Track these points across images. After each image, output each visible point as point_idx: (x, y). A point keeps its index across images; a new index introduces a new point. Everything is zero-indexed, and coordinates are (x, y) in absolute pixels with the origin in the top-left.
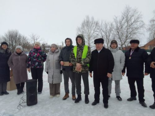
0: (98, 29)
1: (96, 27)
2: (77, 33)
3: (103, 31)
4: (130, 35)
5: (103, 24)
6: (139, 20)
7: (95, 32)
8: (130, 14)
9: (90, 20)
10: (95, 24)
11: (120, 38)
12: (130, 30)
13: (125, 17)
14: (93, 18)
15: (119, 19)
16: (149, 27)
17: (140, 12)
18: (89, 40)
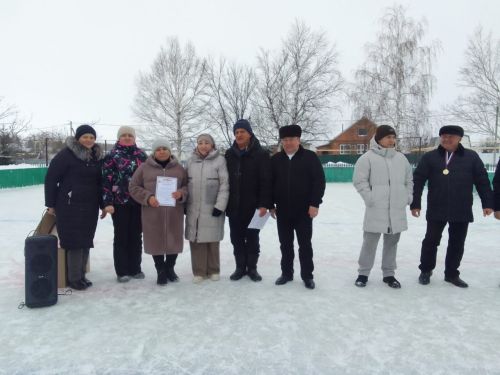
0: (206, 85)
1: (200, 80)
2: (140, 92)
3: (225, 95)
4: (301, 112)
5: (225, 69)
6: (328, 69)
7: (200, 96)
9: (183, 54)
10: (200, 65)
11: (275, 119)
12: (304, 96)
13: (290, 53)
14: (191, 50)
15: (273, 59)
16: (353, 90)
17: (335, 45)
18: (178, 121)
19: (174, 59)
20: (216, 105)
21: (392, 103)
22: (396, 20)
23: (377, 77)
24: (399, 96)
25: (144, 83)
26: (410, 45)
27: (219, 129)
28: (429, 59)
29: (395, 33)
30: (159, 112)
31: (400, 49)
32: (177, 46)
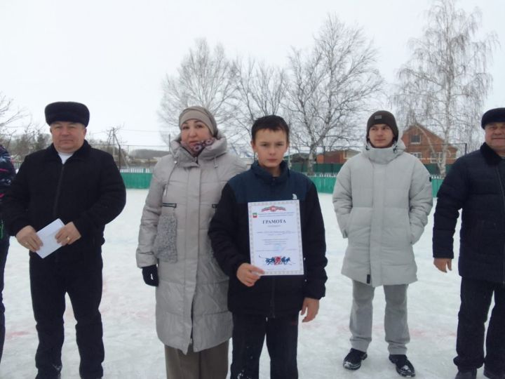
0: (238, 88)
1: (229, 83)
2: (165, 97)
3: (253, 97)
4: (337, 114)
5: (254, 73)
6: (366, 67)
7: (229, 100)
8: (340, 44)
9: (212, 56)
10: (229, 69)
11: (307, 124)
12: (340, 98)
13: (324, 53)
14: (220, 51)
15: (306, 59)
16: (396, 91)
17: (372, 42)
19: (203, 62)
21: (442, 105)
22: (445, 13)
23: (423, 76)
24: (449, 97)
25: (170, 87)
26: (461, 40)
28: (484, 55)
29: (443, 27)
31: (449, 45)
32: (205, 48)
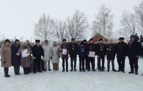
1: (51, 25)
3: (58, 29)
4: (79, 33)
5: (58, 22)
6: (85, 22)
7: (51, 29)
9: (47, 18)
10: (51, 21)
11: (71, 35)
12: (79, 29)
14: (49, 16)
15: (71, 19)
16: (92, 27)
17: (86, 15)
18: (46, 36)
19: (44, 19)
20: (56, 32)
21: (103, 30)
22: (103, 8)
23: (98, 23)
24: (104, 29)
25: (36, 26)
26: (107, 15)
27: (57, 38)
28: (112, 19)
29: (103, 12)
30: (40, 34)
31: (104, 16)
32: (45, 16)
